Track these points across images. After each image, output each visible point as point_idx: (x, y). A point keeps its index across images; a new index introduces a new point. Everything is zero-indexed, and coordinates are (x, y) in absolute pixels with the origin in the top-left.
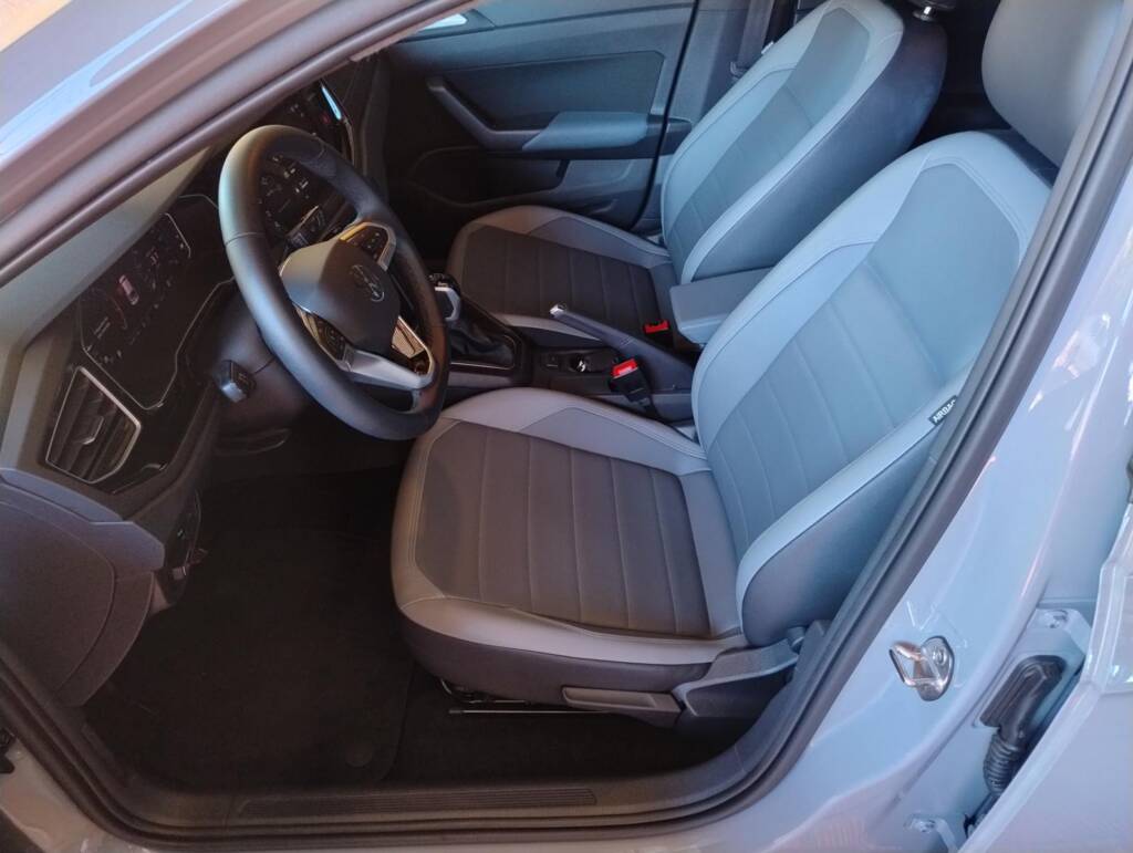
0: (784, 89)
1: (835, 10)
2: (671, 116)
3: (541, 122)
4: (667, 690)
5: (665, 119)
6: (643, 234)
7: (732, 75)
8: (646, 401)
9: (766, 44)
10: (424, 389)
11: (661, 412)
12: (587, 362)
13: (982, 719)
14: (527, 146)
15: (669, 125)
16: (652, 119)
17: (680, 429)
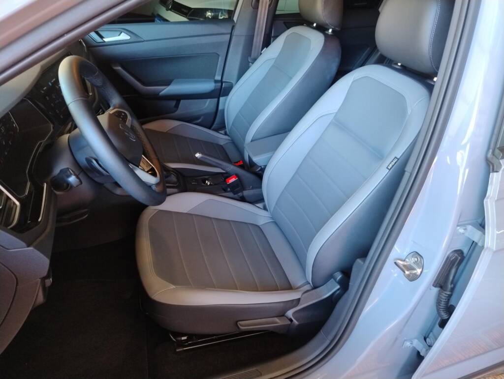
0: (273, 66)
1: (291, 33)
2: (224, 80)
3: (168, 83)
4: (282, 315)
5: (221, 81)
6: (217, 130)
7: (249, 62)
8: (240, 194)
9: (262, 49)
10: (157, 184)
11: (247, 199)
12: (210, 180)
13: (433, 285)
14: (161, 94)
15: (224, 84)
16: (216, 81)
17: (257, 205)
